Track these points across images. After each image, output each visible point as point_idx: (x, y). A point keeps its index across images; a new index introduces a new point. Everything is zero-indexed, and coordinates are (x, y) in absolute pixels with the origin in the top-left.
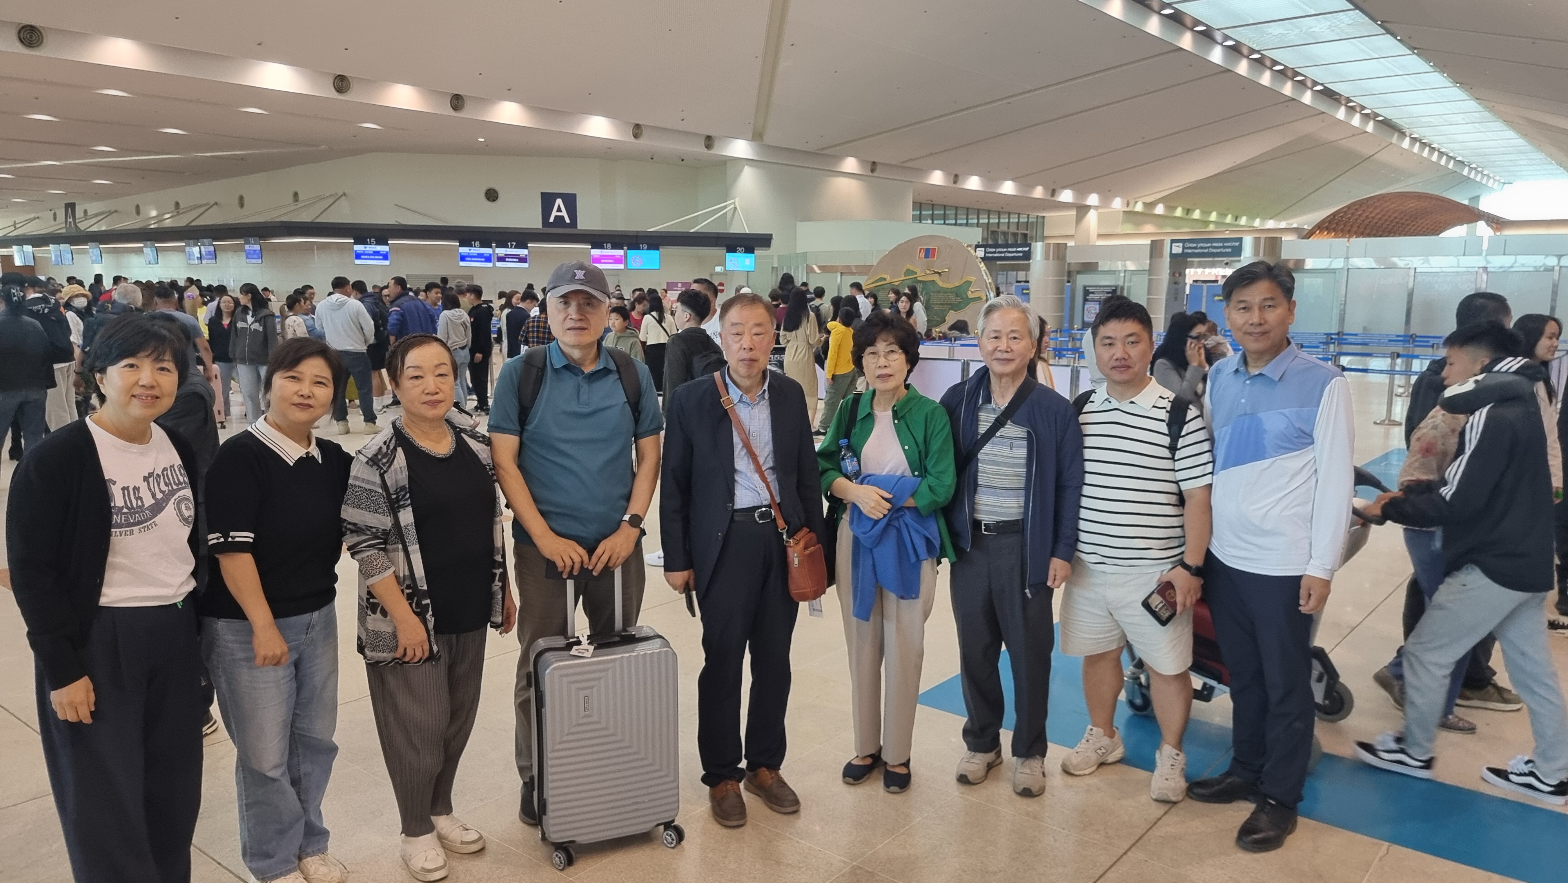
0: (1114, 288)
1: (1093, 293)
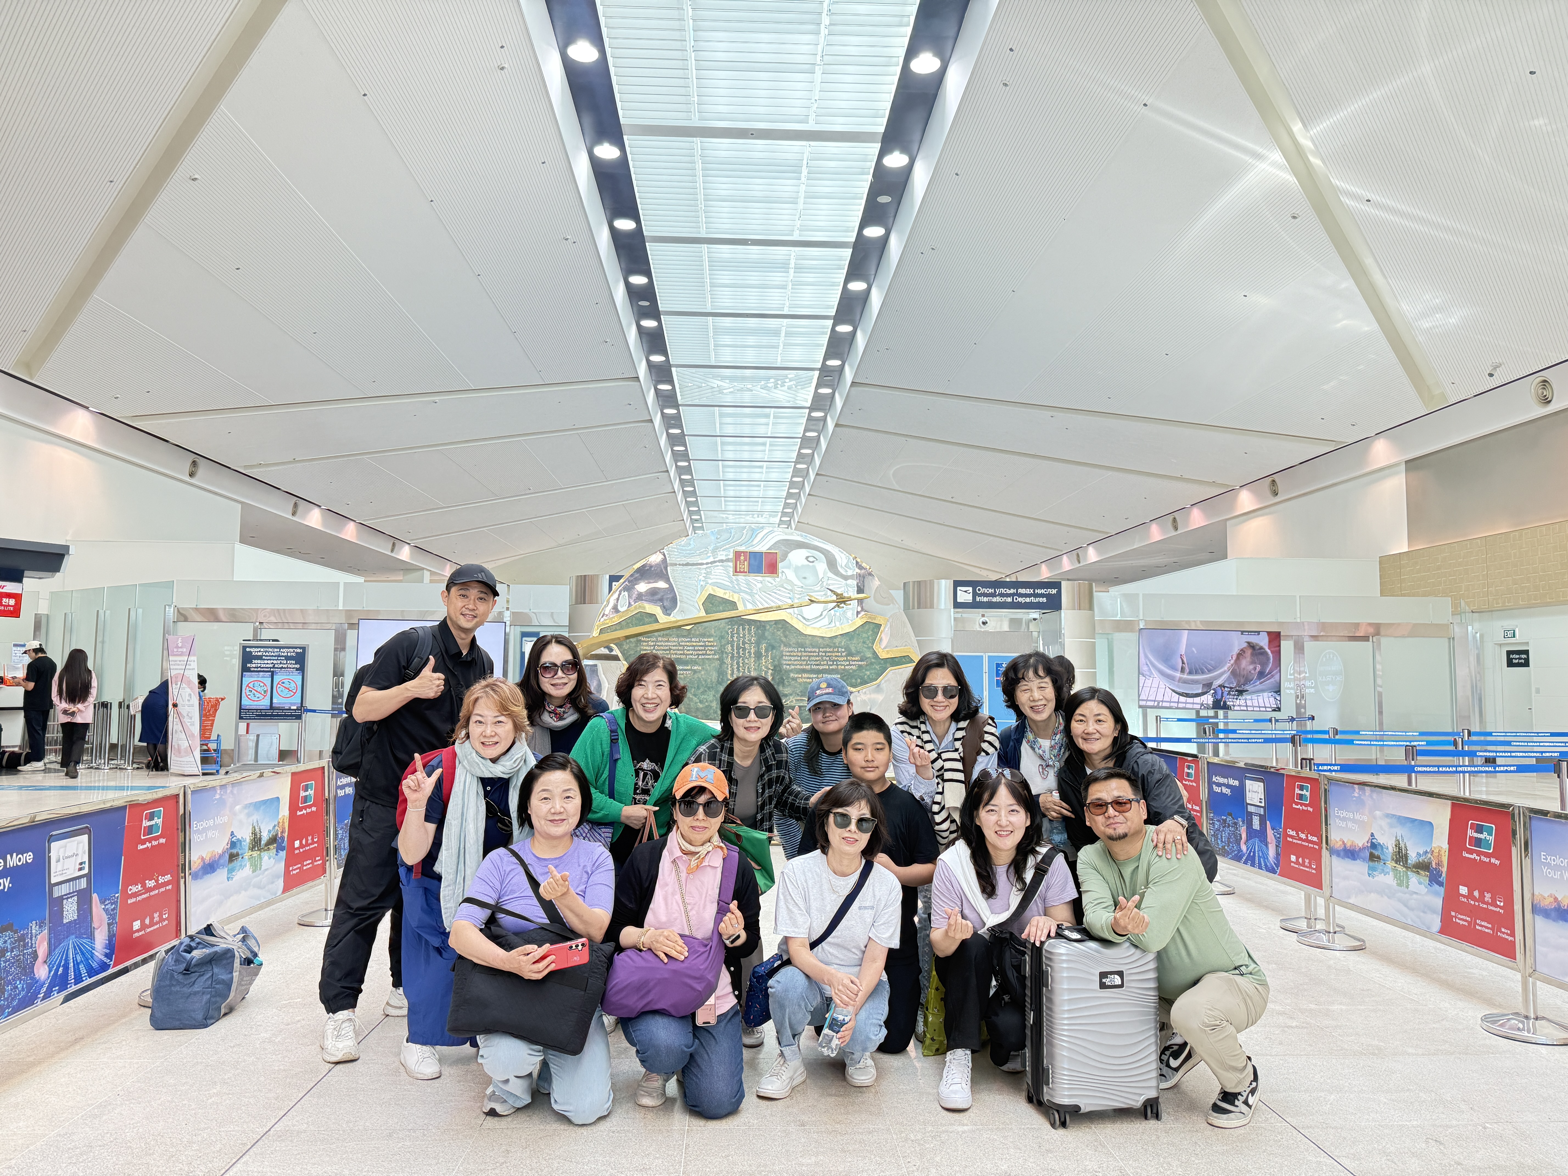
0: (299, 650)
1: (260, 658)
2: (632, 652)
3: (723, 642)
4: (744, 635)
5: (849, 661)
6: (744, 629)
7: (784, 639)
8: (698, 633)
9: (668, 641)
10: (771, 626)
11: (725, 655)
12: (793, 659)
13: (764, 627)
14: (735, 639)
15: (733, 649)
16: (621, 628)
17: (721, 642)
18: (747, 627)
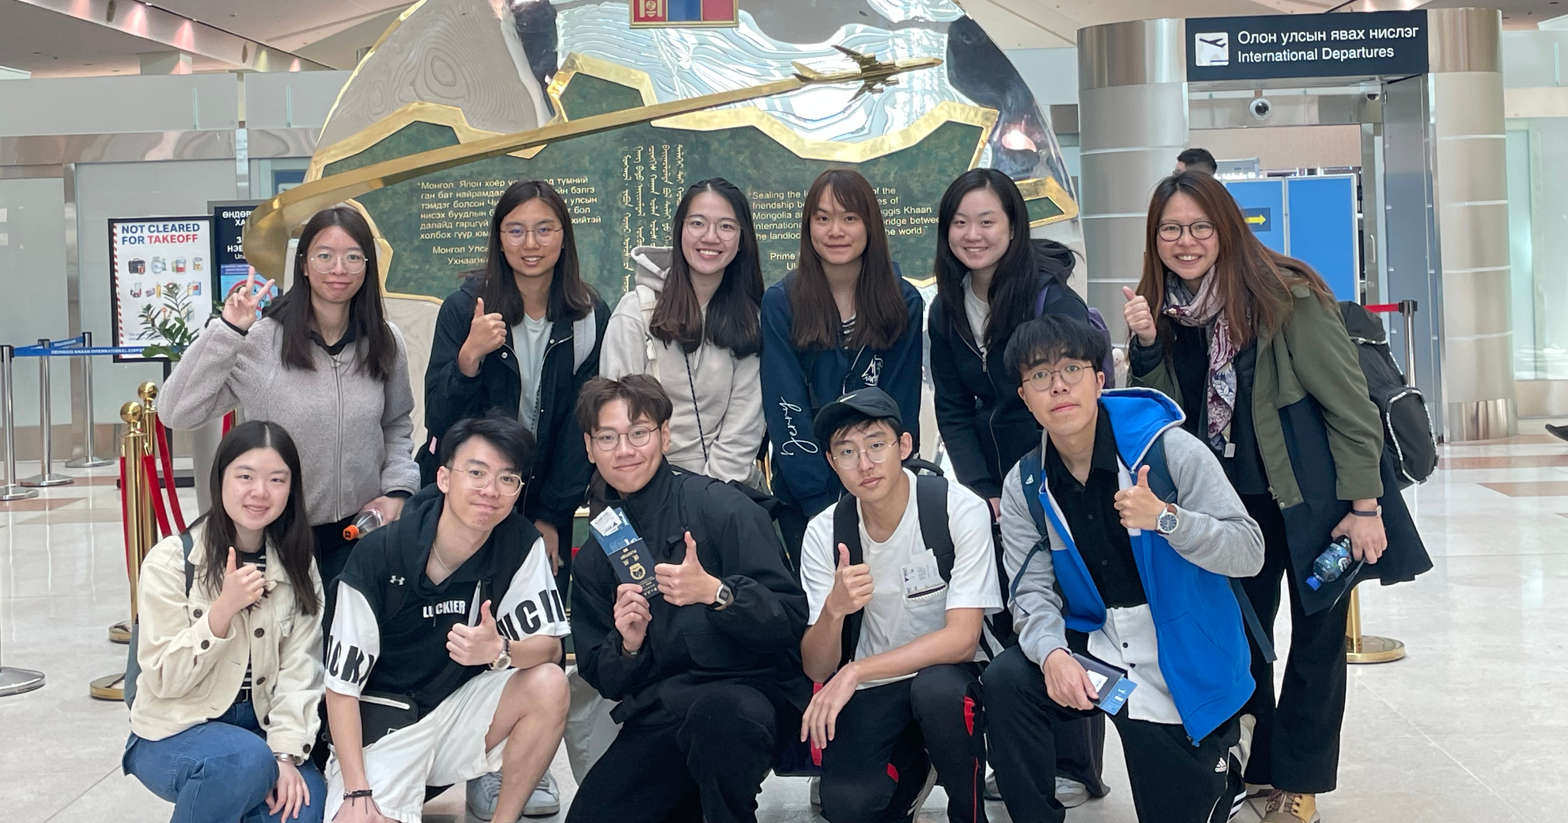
2: (400, 218)
3: (612, 184)
4: (660, 166)
5: (907, 216)
6: (659, 153)
7: (752, 172)
8: (551, 166)
9: (483, 188)
10: (722, 143)
11: (615, 216)
12: (775, 217)
13: (706, 145)
14: (639, 176)
15: (634, 202)
16: (374, 161)
17: (605, 185)
18: (666, 148)
